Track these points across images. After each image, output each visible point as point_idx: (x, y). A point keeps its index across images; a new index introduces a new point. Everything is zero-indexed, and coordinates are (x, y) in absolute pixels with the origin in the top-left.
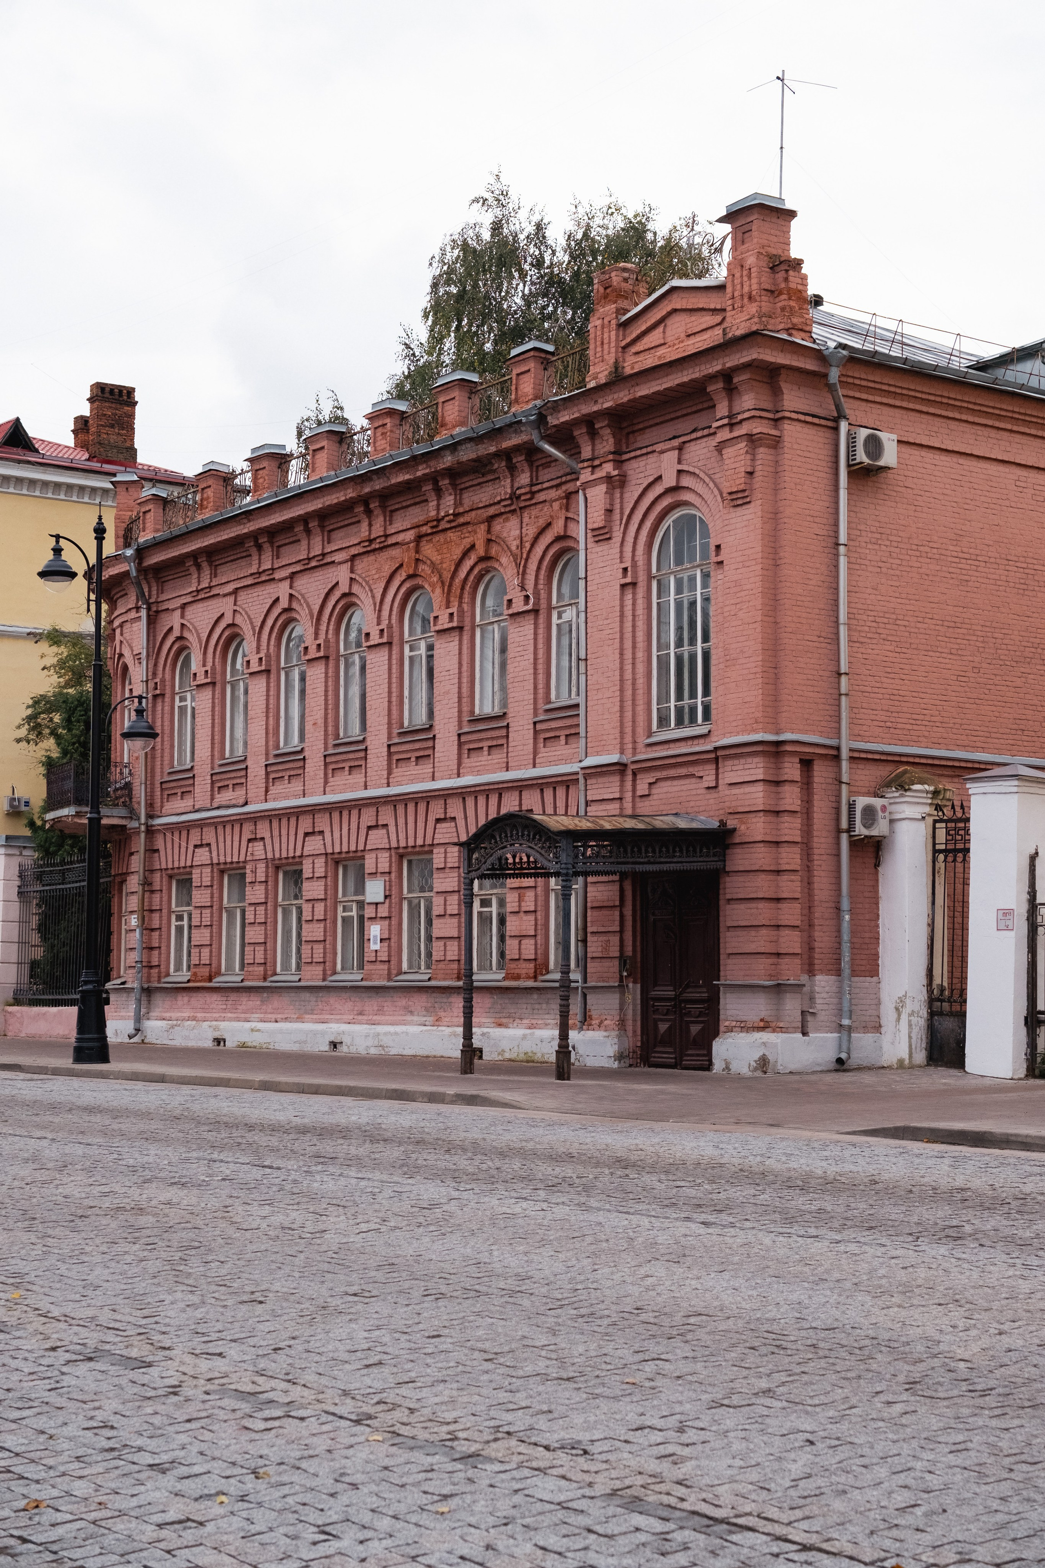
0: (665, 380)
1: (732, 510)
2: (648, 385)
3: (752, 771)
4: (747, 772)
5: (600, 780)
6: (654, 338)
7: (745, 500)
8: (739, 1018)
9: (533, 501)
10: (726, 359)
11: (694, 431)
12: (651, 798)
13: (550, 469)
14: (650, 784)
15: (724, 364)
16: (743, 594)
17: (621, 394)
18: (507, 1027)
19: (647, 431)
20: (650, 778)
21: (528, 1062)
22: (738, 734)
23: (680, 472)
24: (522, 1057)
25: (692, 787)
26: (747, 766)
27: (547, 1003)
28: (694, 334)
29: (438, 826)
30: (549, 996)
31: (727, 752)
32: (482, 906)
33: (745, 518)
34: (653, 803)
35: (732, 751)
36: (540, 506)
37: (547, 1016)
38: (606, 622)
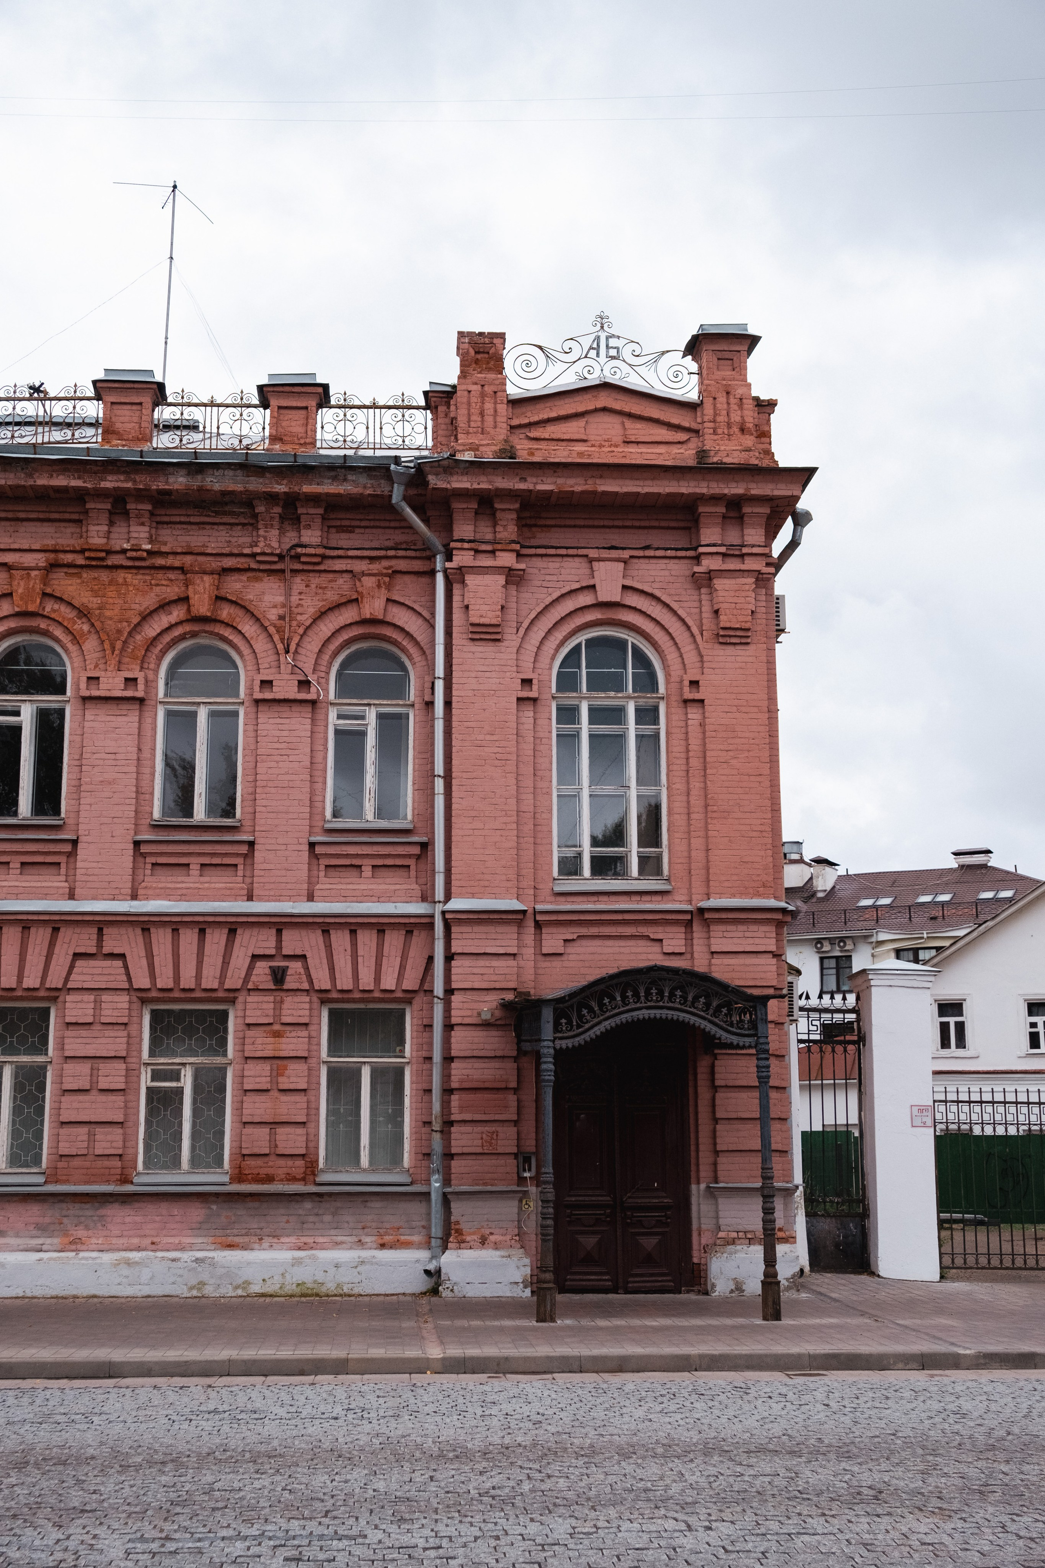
0: (649, 482)
1: (717, 646)
2: (621, 482)
3: (757, 941)
4: (751, 941)
5: (477, 929)
6: (572, 429)
7: (744, 640)
8: (740, 1228)
9: (322, 567)
10: (752, 485)
11: (647, 547)
12: (565, 958)
13: (351, 535)
14: (565, 941)
15: (748, 489)
16: (737, 741)
17: (571, 481)
18: (245, 1248)
19: (553, 529)
20: (570, 933)
21: (303, 1295)
22: (733, 896)
23: (625, 587)
24: (290, 1288)
25: (639, 950)
26: (747, 934)
27: (334, 1214)
28: (638, 443)
29: (79, 963)
30: (339, 1204)
31: (717, 915)
32: (153, 1079)
33: (739, 659)
34: (566, 964)
35: (724, 915)
36: (331, 576)
37: (333, 1232)
38: (488, 737)
